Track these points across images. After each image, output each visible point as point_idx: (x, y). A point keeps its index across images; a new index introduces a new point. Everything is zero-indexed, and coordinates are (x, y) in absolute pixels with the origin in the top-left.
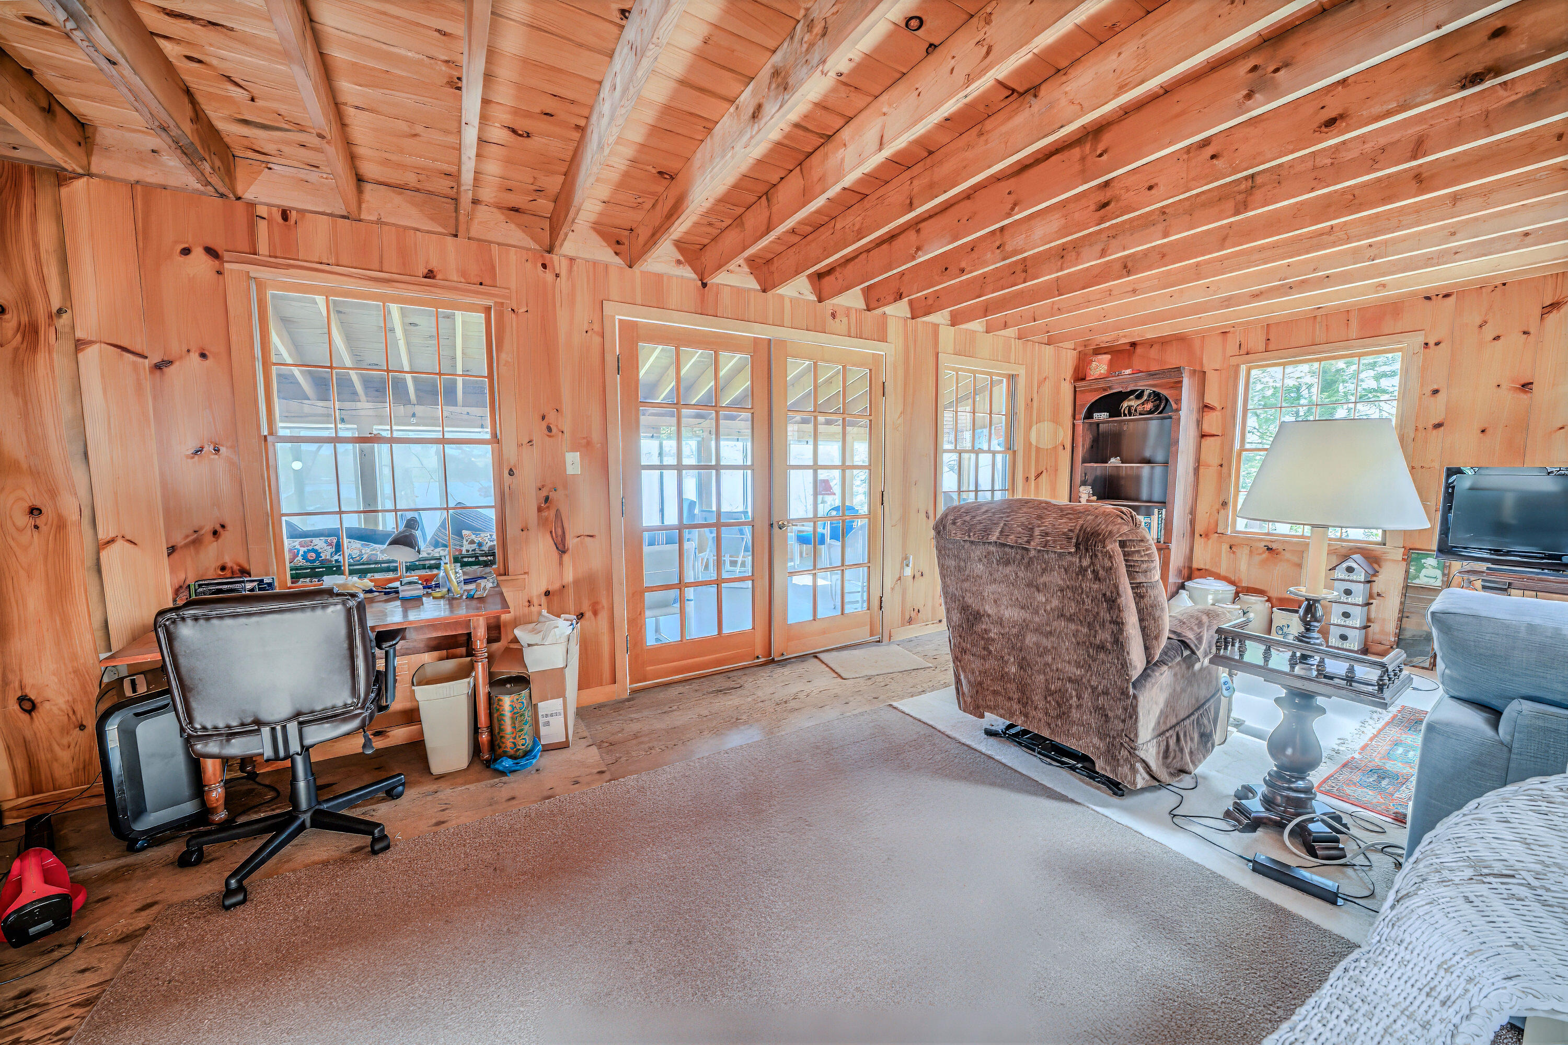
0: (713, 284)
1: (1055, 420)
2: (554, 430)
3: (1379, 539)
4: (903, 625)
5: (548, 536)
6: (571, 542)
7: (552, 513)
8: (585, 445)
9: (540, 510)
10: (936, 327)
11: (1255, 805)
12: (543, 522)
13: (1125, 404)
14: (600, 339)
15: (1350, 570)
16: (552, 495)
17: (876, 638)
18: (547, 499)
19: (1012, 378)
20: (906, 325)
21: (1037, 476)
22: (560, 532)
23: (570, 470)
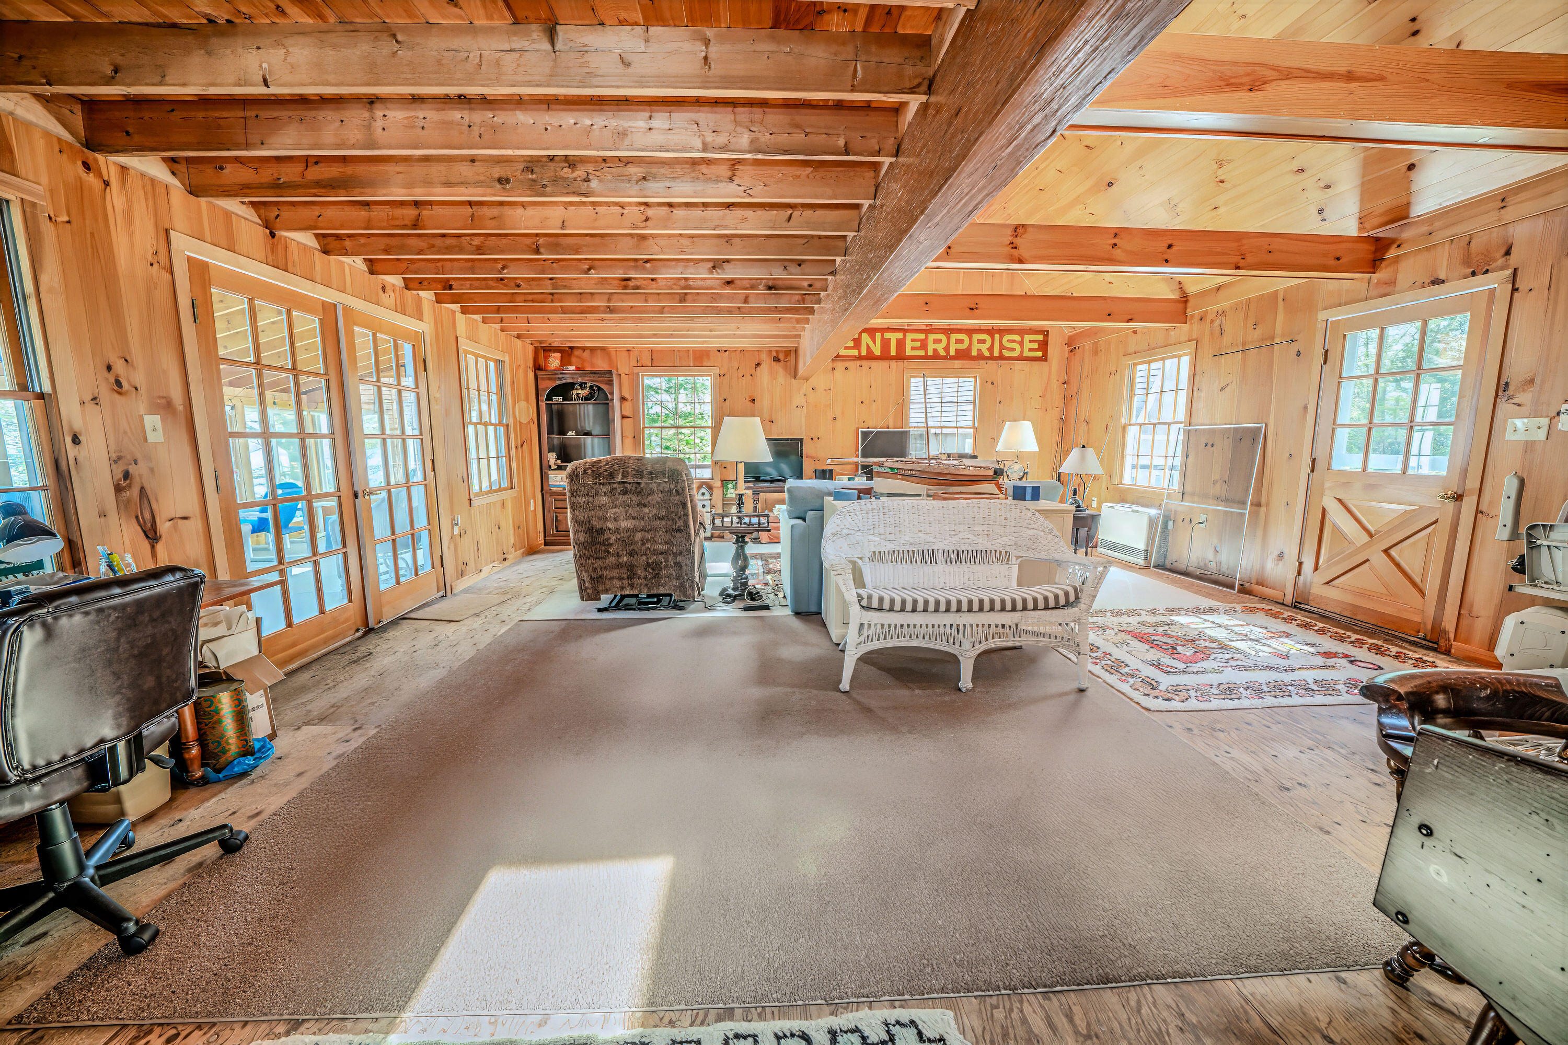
0: (281, 236)
1: (527, 400)
2: (126, 385)
3: (710, 476)
4: (458, 579)
5: (134, 521)
6: (164, 527)
7: (135, 492)
8: (165, 407)
9: (118, 489)
10: (454, 312)
11: (730, 591)
12: (123, 506)
13: (575, 392)
14: (168, 276)
15: (703, 494)
16: (132, 469)
17: (441, 593)
18: (127, 475)
19: (498, 362)
20: (433, 306)
21: (522, 446)
22: (148, 516)
23: (152, 437)
